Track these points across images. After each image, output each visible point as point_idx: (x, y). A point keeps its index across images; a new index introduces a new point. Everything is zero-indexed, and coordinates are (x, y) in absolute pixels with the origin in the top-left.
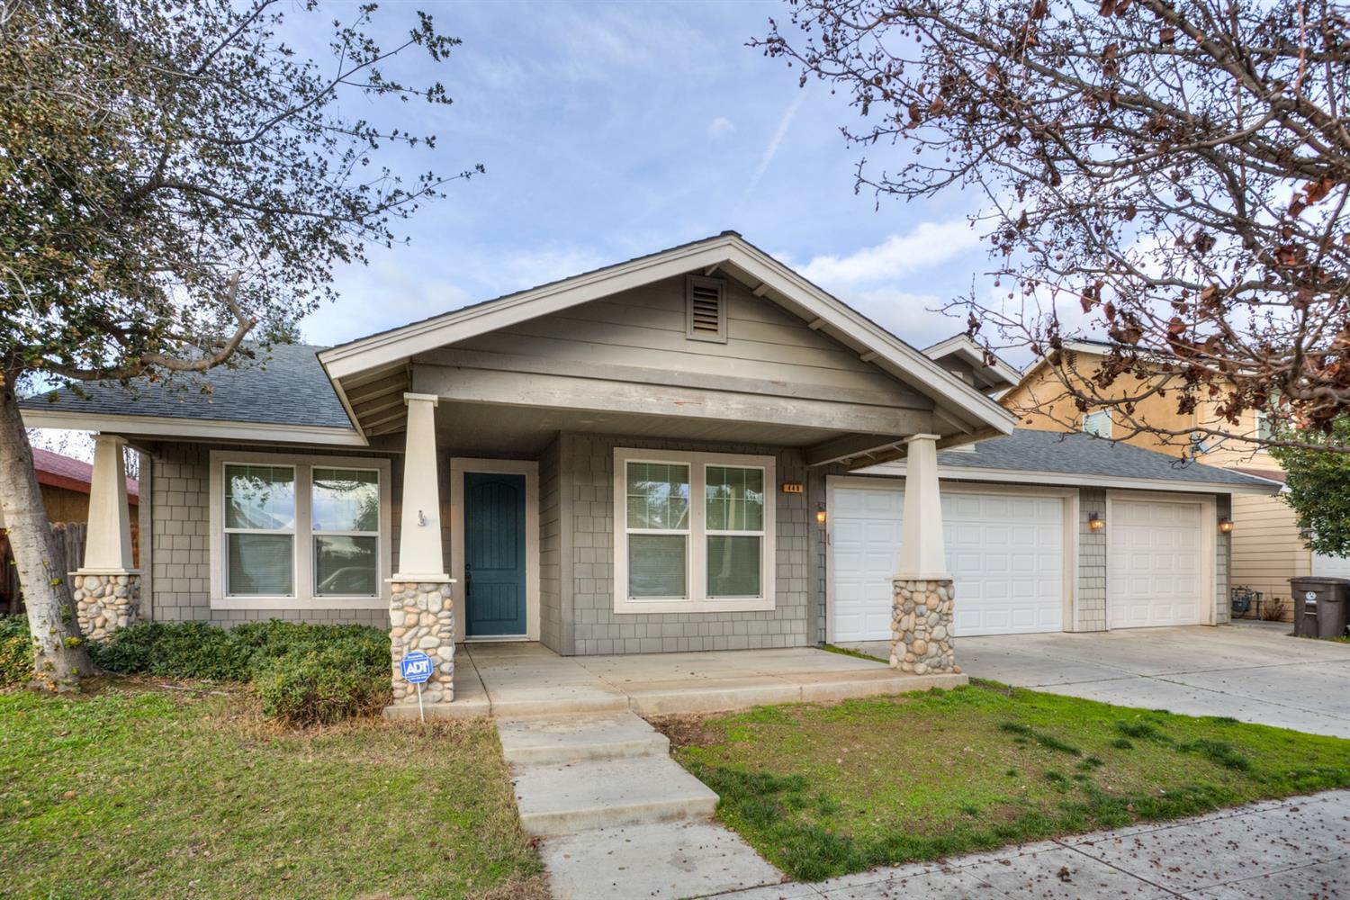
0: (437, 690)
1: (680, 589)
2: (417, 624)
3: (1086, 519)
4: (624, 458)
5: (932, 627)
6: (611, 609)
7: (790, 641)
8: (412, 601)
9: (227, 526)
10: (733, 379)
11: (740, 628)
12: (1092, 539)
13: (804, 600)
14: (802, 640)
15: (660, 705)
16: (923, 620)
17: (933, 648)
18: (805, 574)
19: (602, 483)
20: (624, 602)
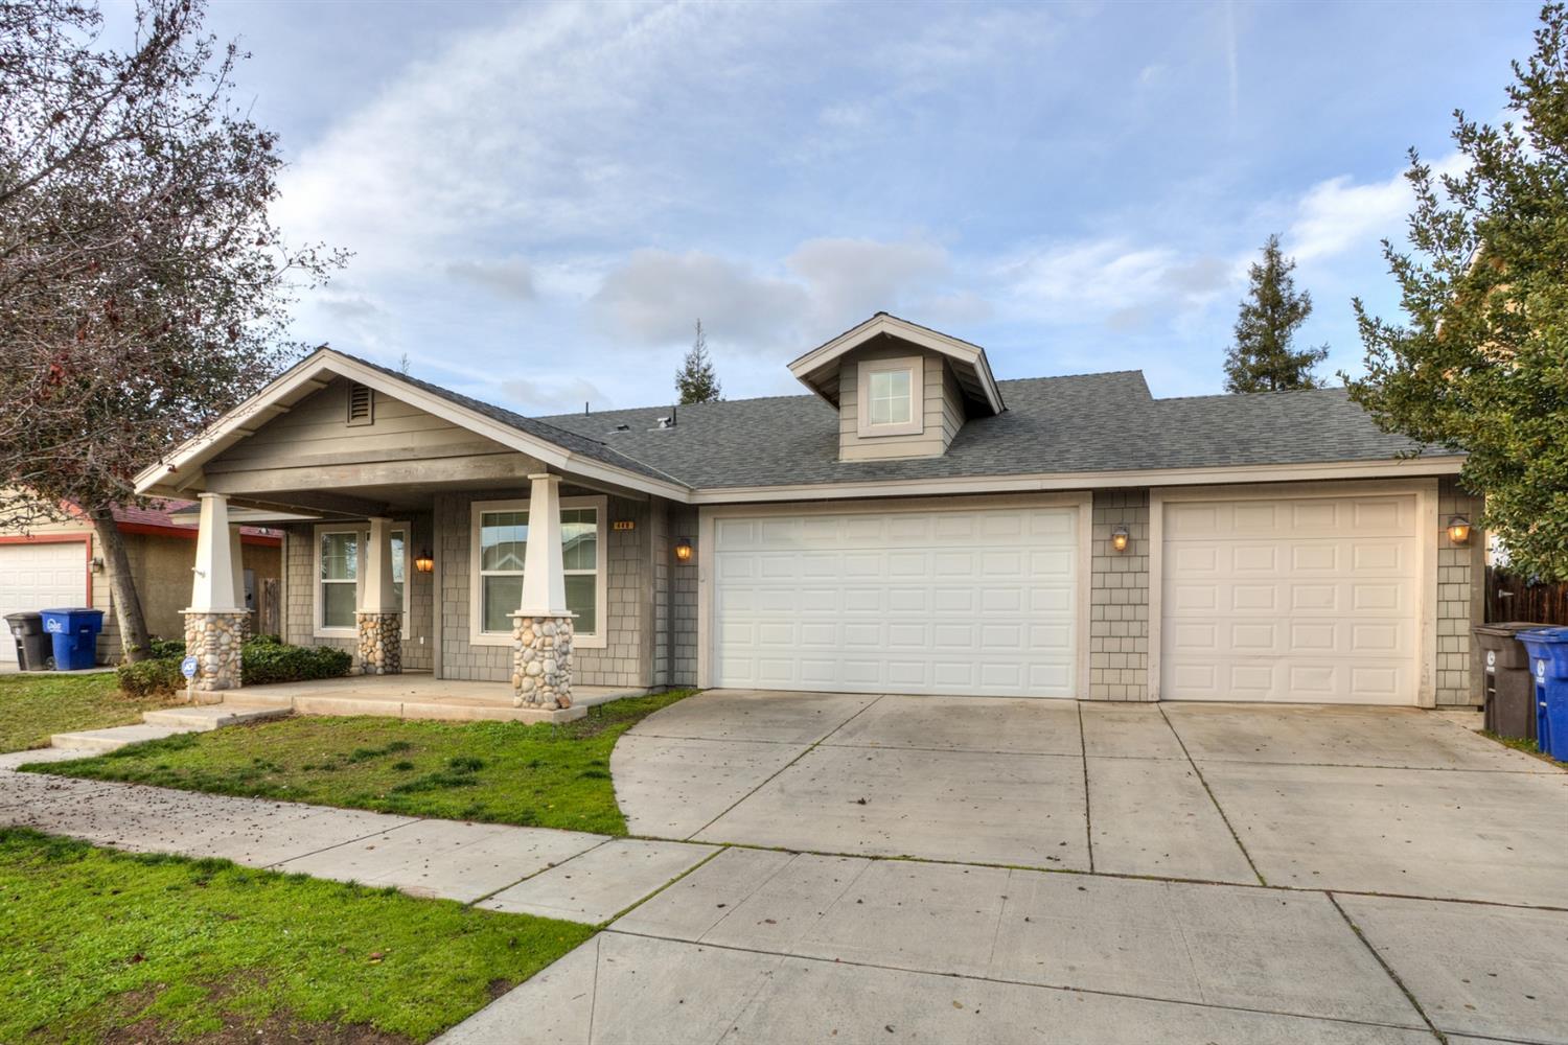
2: (195, 639)
4: (479, 509)
5: (527, 663)
6: (468, 641)
7: (623, 680)
9: (322, 578)
10: (374, 452)
13: (636, 638)
14: (635, 680)
15: (309, 706)
16: (518, 655)
19: (462, 534)
20: (477, 635)
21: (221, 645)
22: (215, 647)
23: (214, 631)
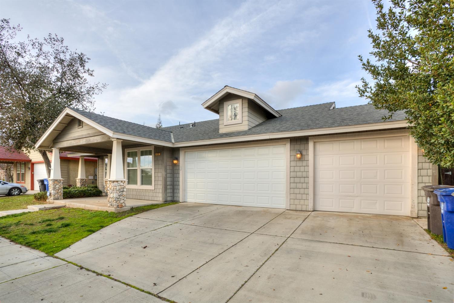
1: (136, 183)
7: (158, 199)
10: (82, 135)
11: (147, 194)
13: (161, 187)
14: (161, 199)
15: (70, 205)
21: (56, 188)
22: (54, 189)
23: (54, 184)
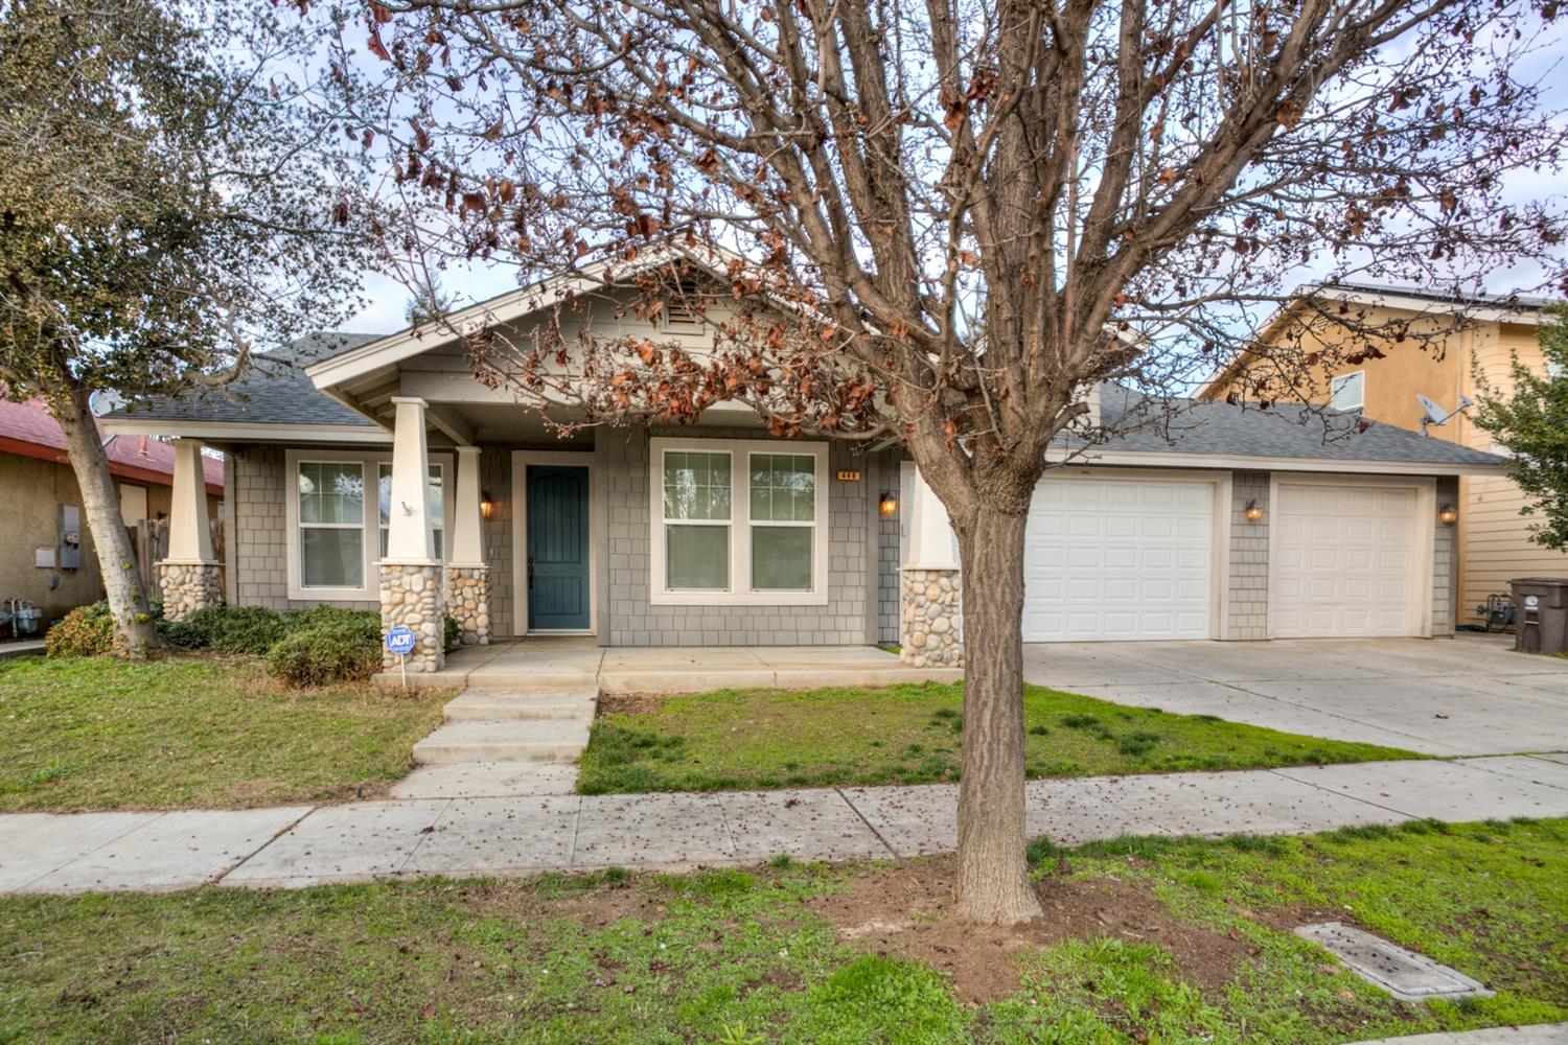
0: (420, 662)
1: (721, 580)
2: (402, 602)
3: (1241, 507)
4: (660, 447)
6: (648, 600)
7: (845, 638)
8: (397, 582)
9: (303, 520)
11: (788, 623)
12: (1249, 531)
13: (861, 595)
14: (859, 637)
16: (921, 611)
17: (933, 641)
18: (863, 567)
19: (637, 474)
20: (660, 593)
22: (434, 612)
